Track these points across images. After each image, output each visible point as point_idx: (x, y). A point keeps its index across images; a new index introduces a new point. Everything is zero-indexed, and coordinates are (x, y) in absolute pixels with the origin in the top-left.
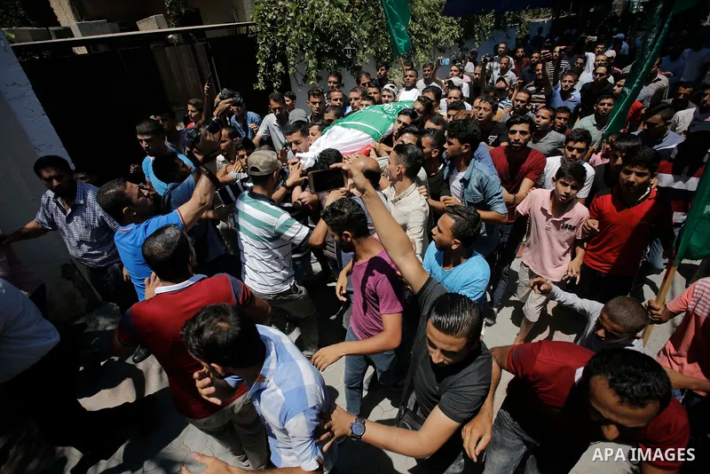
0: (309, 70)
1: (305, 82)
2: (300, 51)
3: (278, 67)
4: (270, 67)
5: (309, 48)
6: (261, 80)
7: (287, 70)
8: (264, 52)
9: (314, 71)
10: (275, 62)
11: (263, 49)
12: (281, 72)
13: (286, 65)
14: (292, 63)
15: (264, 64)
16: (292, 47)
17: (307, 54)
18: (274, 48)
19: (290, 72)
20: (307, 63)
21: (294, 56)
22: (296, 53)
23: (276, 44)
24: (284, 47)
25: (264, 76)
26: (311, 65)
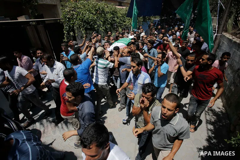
0: (82, 34)
1: (81, 38)
2: (79, 28)
3: (72, 33)
4: (68, 34)
5: (82, 27)
6: (66, 38)
7: (75, 34)
8: (66, 29)
9: (84, 34)
10: (71, 32)
11: (66, 27)
12: (73, 35)
13: (74, 33)
14: (76, 32)
15: (66, 32)
16: (76, 27)
17: (81, 29)
18: (70, 27)
19: (76, 35)
20: (82, 32)
21: (77, 30)
22: (78, 28)
23: (70, 26)
24: (73, 26)
25: (67, 37)
26: (83, 32)
